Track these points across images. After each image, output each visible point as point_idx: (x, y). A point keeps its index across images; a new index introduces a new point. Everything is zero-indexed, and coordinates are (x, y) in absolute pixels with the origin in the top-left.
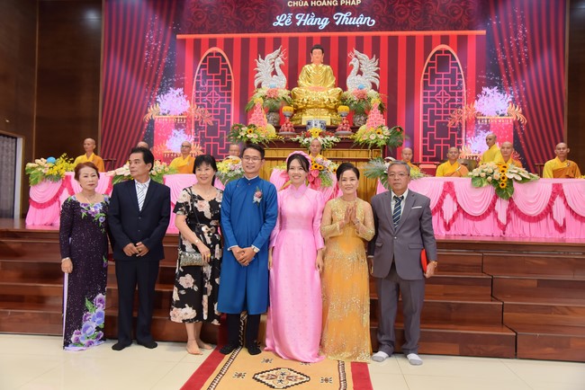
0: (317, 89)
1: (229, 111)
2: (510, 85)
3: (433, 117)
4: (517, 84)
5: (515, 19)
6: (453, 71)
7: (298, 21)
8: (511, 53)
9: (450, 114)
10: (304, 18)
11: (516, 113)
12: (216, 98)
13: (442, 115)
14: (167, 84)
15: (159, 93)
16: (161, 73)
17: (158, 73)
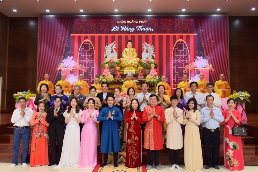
0: (130, 59)
1: (93, 66)
2: (207, 56)
3: (177, 69)
4: (210, 55)
5: (208, 30)
6: (185, 50)
7: (122, 29)
8: (207, 43)
9: (184, 67)
10: (124, 28)
11: (210, 67)
12: (87, 61)
13: (181, 68)
14: (67, 55)
15: (63, 59)
16: (64, 50)
17: (63, 50)
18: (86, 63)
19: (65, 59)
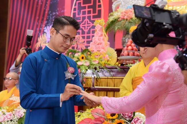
12: (89, 25)
14: (52, 17)
15: (46, 26)
16: (48, 9)
17: (46, 8)
18: (86, 31)
19: (49, 26)
